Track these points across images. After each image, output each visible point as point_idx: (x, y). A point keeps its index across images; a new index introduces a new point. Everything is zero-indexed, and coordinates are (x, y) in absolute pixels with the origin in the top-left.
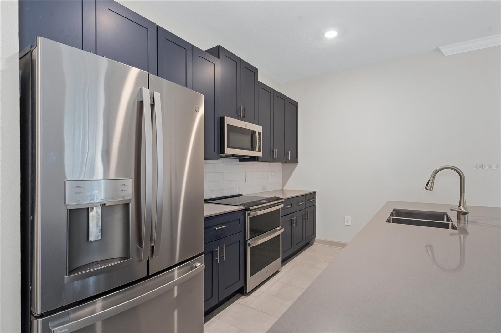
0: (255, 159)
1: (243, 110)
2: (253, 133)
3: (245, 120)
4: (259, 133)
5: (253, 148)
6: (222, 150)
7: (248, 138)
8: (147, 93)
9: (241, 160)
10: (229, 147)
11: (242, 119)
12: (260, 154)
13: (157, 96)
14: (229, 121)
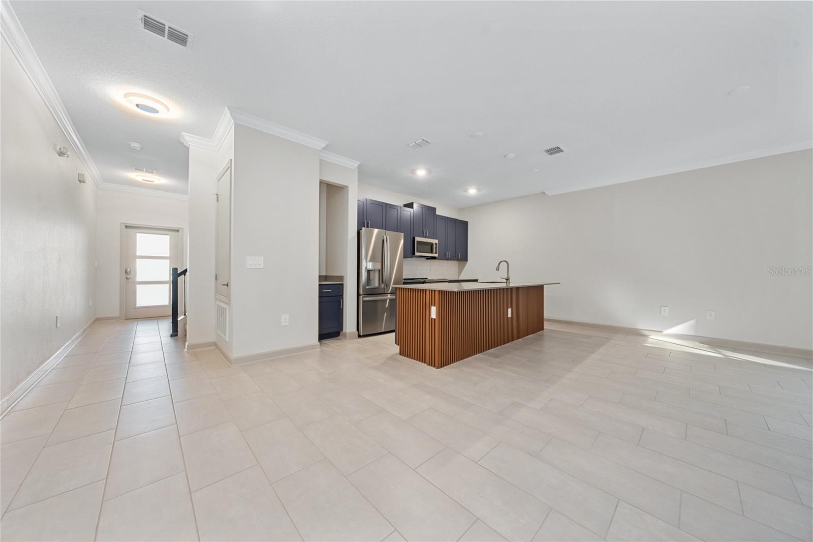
0: (434, 258)
1: (426, 232)
2: (432, 244)
3: (428, 238)
4: (436, 244)
5: (432, 252)
6: (414, 254)
7: (429, 247)
8: (385, 237)
9: (427, 259)
10: (417, 251)
11: (426, 237)
12: (436, 255)
13: (388, 237)
14: (417, 239)
